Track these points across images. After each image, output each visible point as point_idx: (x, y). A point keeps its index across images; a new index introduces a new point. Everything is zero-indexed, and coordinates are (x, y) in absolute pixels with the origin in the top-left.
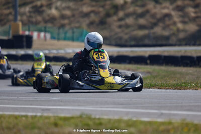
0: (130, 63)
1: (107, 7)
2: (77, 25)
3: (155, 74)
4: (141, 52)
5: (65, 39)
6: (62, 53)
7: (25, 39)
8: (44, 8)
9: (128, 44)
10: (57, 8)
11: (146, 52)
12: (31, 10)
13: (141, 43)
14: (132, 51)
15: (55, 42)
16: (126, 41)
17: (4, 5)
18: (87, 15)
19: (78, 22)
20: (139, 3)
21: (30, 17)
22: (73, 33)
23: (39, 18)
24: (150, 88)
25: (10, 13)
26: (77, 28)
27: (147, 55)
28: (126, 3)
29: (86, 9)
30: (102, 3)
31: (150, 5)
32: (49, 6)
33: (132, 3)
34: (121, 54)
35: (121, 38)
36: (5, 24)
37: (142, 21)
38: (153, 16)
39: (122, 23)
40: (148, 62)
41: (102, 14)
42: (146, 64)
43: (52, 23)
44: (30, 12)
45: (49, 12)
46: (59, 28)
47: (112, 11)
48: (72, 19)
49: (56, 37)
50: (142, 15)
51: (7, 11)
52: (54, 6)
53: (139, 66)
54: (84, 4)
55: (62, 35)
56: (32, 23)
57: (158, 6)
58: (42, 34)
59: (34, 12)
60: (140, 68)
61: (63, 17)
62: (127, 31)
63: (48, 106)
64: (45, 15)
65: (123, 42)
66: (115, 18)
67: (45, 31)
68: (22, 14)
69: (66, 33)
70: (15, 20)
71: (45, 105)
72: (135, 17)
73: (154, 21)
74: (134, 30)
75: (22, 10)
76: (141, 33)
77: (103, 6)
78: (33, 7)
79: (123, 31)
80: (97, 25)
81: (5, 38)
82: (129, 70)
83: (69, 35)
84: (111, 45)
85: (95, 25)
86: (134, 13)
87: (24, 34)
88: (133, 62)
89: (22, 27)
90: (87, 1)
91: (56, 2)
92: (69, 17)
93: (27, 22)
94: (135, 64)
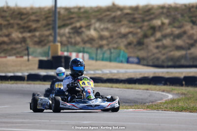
0: (165, 84)
1: (145, 28)
2: (115, 46)
3: (190, 96)
4: (176, 73)
5: (103, 60)
6: (99, 74)
7: (63, 60)
8: (83, 29)
9: (165, 64)
10: (95, 29)
11: (182, 73)
12: (71, 31)
13: (178, 64)
14: (167, 72)
15: (93, 62)
16: (163, 61)
17: (45, 26)
18: (125, 36)
19: (116, 42)
20: (176, 24)
21: (70, 37)
22: (111, 53)
23: (78, 39)
24: (181, 111)
25: (51, 35)
26: (114, 48)
27: (182, 76)
28: (163, 24)
29: (124, 30)
30: (140, 25)
31: (188, 27)
32: (88, 27)
33: (170, 24)
34: (157, 75)
35: (158, 59)
36: (45, 45)
37: (179, 42)
38: (191, 37)
39: (160, 43)
40: (184, 83)
41: (140, 35)
42: (182, 85)
43: (91, 43)
44: (69, 33)
45: (88, 33)
46: (97, 49)
47: (150, 32)
48: (110, 40)
49: (94, 56)
50: (179, 36)
51: (47, 33)
52: (92, 27)
53: (173, 87)
54: (122, 25)
56: (71, 44)
57: (195, 27)
58: (81, 55)
59: (74, 33)
60: (174, 89)
61: (102, 38)
62: (163, 52)
64: (84, 36)
65: (160, 63)
66: (152, 39)
67: (84, 52)
68: (62, 35)
69: (103, 54)
70: (55, 41)
72: (172, 37)
73: (191, 42)
74: (171, 51)
75: (62, 31)
76: (178, 54)
77: (141, 28)
78: (72, 29)
79: (160, 52)
80: (135, 46)
81: (45, 59)
82: (163, 91)
83: (107, 55)
84: (148, 65)
85: (132, 46)
86: (171, 34)
87: (62, 55)
88: (168, 83)
89: (61, 48)
90: (125, 22)
91: (95, 23)
92: (107, 39)
93: (66, 43)
94: (170, 85)
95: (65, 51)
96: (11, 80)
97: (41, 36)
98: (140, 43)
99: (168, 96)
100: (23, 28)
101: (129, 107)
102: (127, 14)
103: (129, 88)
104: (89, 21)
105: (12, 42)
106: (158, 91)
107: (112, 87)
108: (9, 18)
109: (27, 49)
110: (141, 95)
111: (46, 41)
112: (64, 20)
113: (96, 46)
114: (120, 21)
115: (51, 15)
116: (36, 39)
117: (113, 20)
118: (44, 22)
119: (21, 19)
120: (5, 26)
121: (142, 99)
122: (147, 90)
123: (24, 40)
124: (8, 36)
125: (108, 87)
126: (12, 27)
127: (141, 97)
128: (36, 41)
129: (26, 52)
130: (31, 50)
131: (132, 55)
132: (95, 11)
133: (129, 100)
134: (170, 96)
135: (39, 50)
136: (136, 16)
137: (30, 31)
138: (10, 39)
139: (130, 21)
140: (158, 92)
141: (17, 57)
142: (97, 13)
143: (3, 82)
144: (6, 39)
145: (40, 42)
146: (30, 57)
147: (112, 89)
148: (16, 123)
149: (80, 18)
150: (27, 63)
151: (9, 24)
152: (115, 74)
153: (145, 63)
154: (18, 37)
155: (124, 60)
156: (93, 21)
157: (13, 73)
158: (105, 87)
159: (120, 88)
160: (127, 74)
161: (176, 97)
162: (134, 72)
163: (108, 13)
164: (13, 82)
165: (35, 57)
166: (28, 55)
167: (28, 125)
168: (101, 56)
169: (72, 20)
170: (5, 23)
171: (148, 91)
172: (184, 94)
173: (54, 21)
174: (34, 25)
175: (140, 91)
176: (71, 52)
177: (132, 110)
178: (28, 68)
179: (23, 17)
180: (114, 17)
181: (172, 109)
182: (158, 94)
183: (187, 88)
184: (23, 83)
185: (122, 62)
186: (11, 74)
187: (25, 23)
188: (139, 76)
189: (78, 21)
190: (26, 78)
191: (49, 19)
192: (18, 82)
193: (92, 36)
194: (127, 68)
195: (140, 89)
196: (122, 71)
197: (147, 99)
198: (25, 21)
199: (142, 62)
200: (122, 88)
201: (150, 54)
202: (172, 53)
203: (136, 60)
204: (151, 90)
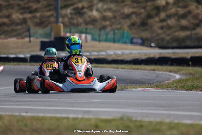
0: (171, 65)
1: (149, 8)
2: (118, 27)
3: (198, 76)
4: (182, 53)
5: (106, 41)
6: (103, 55)
8: (85, 10)
9: (170, 45)
10: (98, 10)
11: (188, 53)
12: (72, 12)
13: (183, 44)
14: (174, 53)
15: (97, 43)
16: (168, 42)
17: (46, 7)
18: (128, 16)
19: (119, 23)
20: (181, 4)
21: (72, 18)
22: (114, 34)
23: (80, 20)
24: (192, 90)
25: (52, 15)
26: (117, 29)
27: (189, 57)
28: (167, 3)
29: (127, 10)
30: (143, 5)
31: (193, 6)
32: (91, 7)
33: (174, 3)
34: (163, 55)
35: (162, 40)
36: (46, 26)
37: (184, 22)
38: (196, 16)
39: (164, 24)
40: (190, 63)
41: (143, 16)
42: (189, 65)
43: (93, 25)
44: (71, 14)
45: (90, 13)
46: (100, 30)
47: (154, 12)
48: (113, 20)
49: (98, 38)
50: (184, 16)
51: (48, 14)
52: (95, 8)
53: (180, 68)
54: (126, 5)
55: (103, 37)
56: (73, 25)
57: (200, 6)
58: (83, 36)
59: (76, 14)
60: (182, 70)
61: (104, 18)
62: (168, 32)
63: (89, 107)
64: (86, 17)
65: (165, 44)
66: (157, 19)
67: (86, 33)
68: (64, 16)
69: (107, 35)
70: (57, 22)
71: (86, 107)
72: (176, 17)
73: (196, 22)
74: (175, 32)
75: (64, 12)
76: (183, 34)
77: (144, 8)
78: (74, 9)
79: (165, 33)
80: (139, 26)
81: (47, 40)
82: (171, 72)
83: (110, 36)
85: (136, 27)
86: (176, 14)
87: (65, 36)
88: (174, 64)
89: (64, 29)
90: (128, 2)
91: (97, 3)
92: (110, 19)
93: (68, 24)
94: (177, 65)
95: (67, 32)
96: (13, 62)
97: (42, 17)
98: (144, 24)
99: (175, 77)
100: (24, 8)
101: (137, 87)
103: (134, 69)
104: (92, 2)
105: (13, 23)
106: (164, 71)
107: (117, 68)
109: (29, 30)
110: (147, 76)
111: (47, 23)
113: (99, 26)
114: (123, 1)
116: (37, 20)
118: (45, 2)
120: (5, 6)
121: (149, 80)
122: (154, 70)
123: (24, 21)
124: (8, 16)
125: (114, 68)
126: (13, 8)
127: (149, 78)
128: (37, 23)
129: (28, 34)
130: (32, 32)
131: (136, 36)
133: (137, 80)
134: (178, 77)
135: (41, 31)
137: (30, 12)
138: (10, 20)
139: (133, 1)
140: (164, 73)
141: (18, 39)
143: (6, 63)
144: (6, 20)
145: (41, 24)
146: (32, 39)
147: (117, 70)
150: (29, 44)
151: (9, 5)
152: (119, 55)
154: (18, 18)
155: (128, 41)
156: (96, 1)
157: (15, 54)
158: (110, 68)
159: (126, 69)
160: (132, 55)
161: (184, 77)
162: (139, 53)
164: (15, 63)
165: (37, 38)
166: (30, 37)
169: (74, 1)
170: (6, 3)
171: (154, 72)
172: (192, 74)
174: (35, 6)
176: (74, 33)
181: (182, 88)
182: (165, 74)
183: (194, 68)
184: (26, 65)
185: (126, 43)
187: (25, 4)
188: (144, 57)
189: (80, 1)
190: (29, 60)
192: (21, 63)
193: (94, 16)
194: (131, 49)
195: (146, 70)
196: (127, 52)
199: (146, 43)
200: (128, 69)
201: (154, 35)
202: (177, 34)
203: (140, 41)
204: (158, 71)
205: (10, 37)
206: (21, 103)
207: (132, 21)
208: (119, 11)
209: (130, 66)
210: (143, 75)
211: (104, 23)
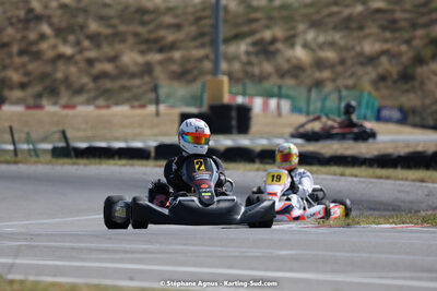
1: (417, 43)
2: (350, 82)
7: (234, 114)
8: (279, 45)
10: (306, 46)
12: (251, 49)
17: (194, 39)
18: (372, 60)
19: (353, 74)
21: (249, 63)
22: (340, 98)
23: (268, 67)
25: (207, 57)
26: (347, 88)
29: (369, 47)
30: (406, 35)
32: (290, 41)
36: (194, 80)
41: (405, 59)
43: (296, 77)
44: (248, 53)
45: (289, 53)
46: (309, 90)
47: (429, 52)
48: (339, 69)
49: (303, 105)
51: (199, 53)
52: (299, 41)
54: (366, 36)
55: (317, 105)
56: (252, 77)
58: (273, 102)
59: (257, 54)
61: (319, 64)
64: (280, 60)
67: (280, 96)
68: (230, 59)
69: (324, 100)
70: (215, 71)
75: (232, 49)
77: (408, 42)
78: (254, 44)
80: (395, 82)
81: (193, 110)
83: (332, 103)
84: (424, 126)
85: (390, 83)
87: (232, 103)
89: (230, 86)
90: (372, 29)
91: (305, 32)
92: (332, 66)
93: (240, 75)
95: (237, 94)
96: (120, 158)
97: (186, 60)
98: (406, 77)
100: (147, 41)
101: (381, 220)
102: (379, 11)
103: (380, 178)
104: (293, 28)
105: (123, 73)
107: (342, 175)
108: (115, 21)
109: (155, 89)
110: (408, 192)
111: (196, 72)
112: (237, 25)
113: (309, 81)
114: (361, 28)
115: (207, 13)
116: (174, 67)
117: (347, 24)
118: (193, 30)
119: (143, 23)
120: (107, 37)
121: (411, 202)
122: (422, 181)
123: (147, 69)
124: (113, 59)
125: (335, 175)
126: (123, 41)
127: (408, 198)
128: (173, 72)
129: (153, 96)
130: (163, 91)
131: (388, 103)
132: (306, 6)
133: (381, 203)
135: (181, 90)
136: (398, 15)
137: (161, 50)
138: (117, 67)
139: (383, 28)
141: (133, 107)
142: (311, 10)
143: (104, 161)
144: (108, 67)
145: (183, 75)
146: (162, 108)
147: (343, 178)
148: (133, 252)
149: (271, 21)
150: (155, 120)
151: (117, 34)
153: (417, 120)
154: (136, 63)
155: (369, 114)
156: (301, 27)
157: (126, 140)
158: (331, 174)
159: (361, 177)
160: (377, 147)
162: (392, 141)
163: (335, 9)
164: (124, 162)
165: (173, 107)
166: (157, 102)
167: (159, 256)
168: (319, 105)
169: (255, 26)
170: (108, 31)
171: (424, 184)
173: (215, 26)
174: (170, 37)
175: (407, 183)
176: (252, 96)
177: (387, 226)
178: (156, 131)
179: (147, 18)
180: (349, 19)
184: (146, 166)
185: (365, 119)
186: (121, 145)
187: (150, 32)
188: (403, 151)
189: (268, 27)
190: (153, 154)
191: (203, 22)
192: (136, 162)
193: (299, 60)
195: (406, 179)
197: (422, 202)
198: (151, 27)
199: (411, 119)
200: (366, 177)
201: (428, 101)
203: (396, 115)
204: (433, 182)
205: (117, 104)
206: (123, 256)
207: (381, 70)
208: (353, 48)
209: (370, 171)
210: (399, 191)
211: (318, 75)
